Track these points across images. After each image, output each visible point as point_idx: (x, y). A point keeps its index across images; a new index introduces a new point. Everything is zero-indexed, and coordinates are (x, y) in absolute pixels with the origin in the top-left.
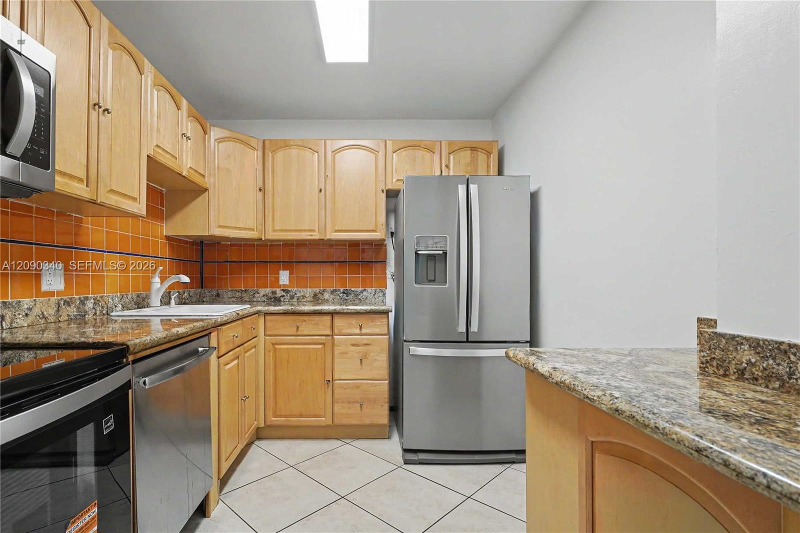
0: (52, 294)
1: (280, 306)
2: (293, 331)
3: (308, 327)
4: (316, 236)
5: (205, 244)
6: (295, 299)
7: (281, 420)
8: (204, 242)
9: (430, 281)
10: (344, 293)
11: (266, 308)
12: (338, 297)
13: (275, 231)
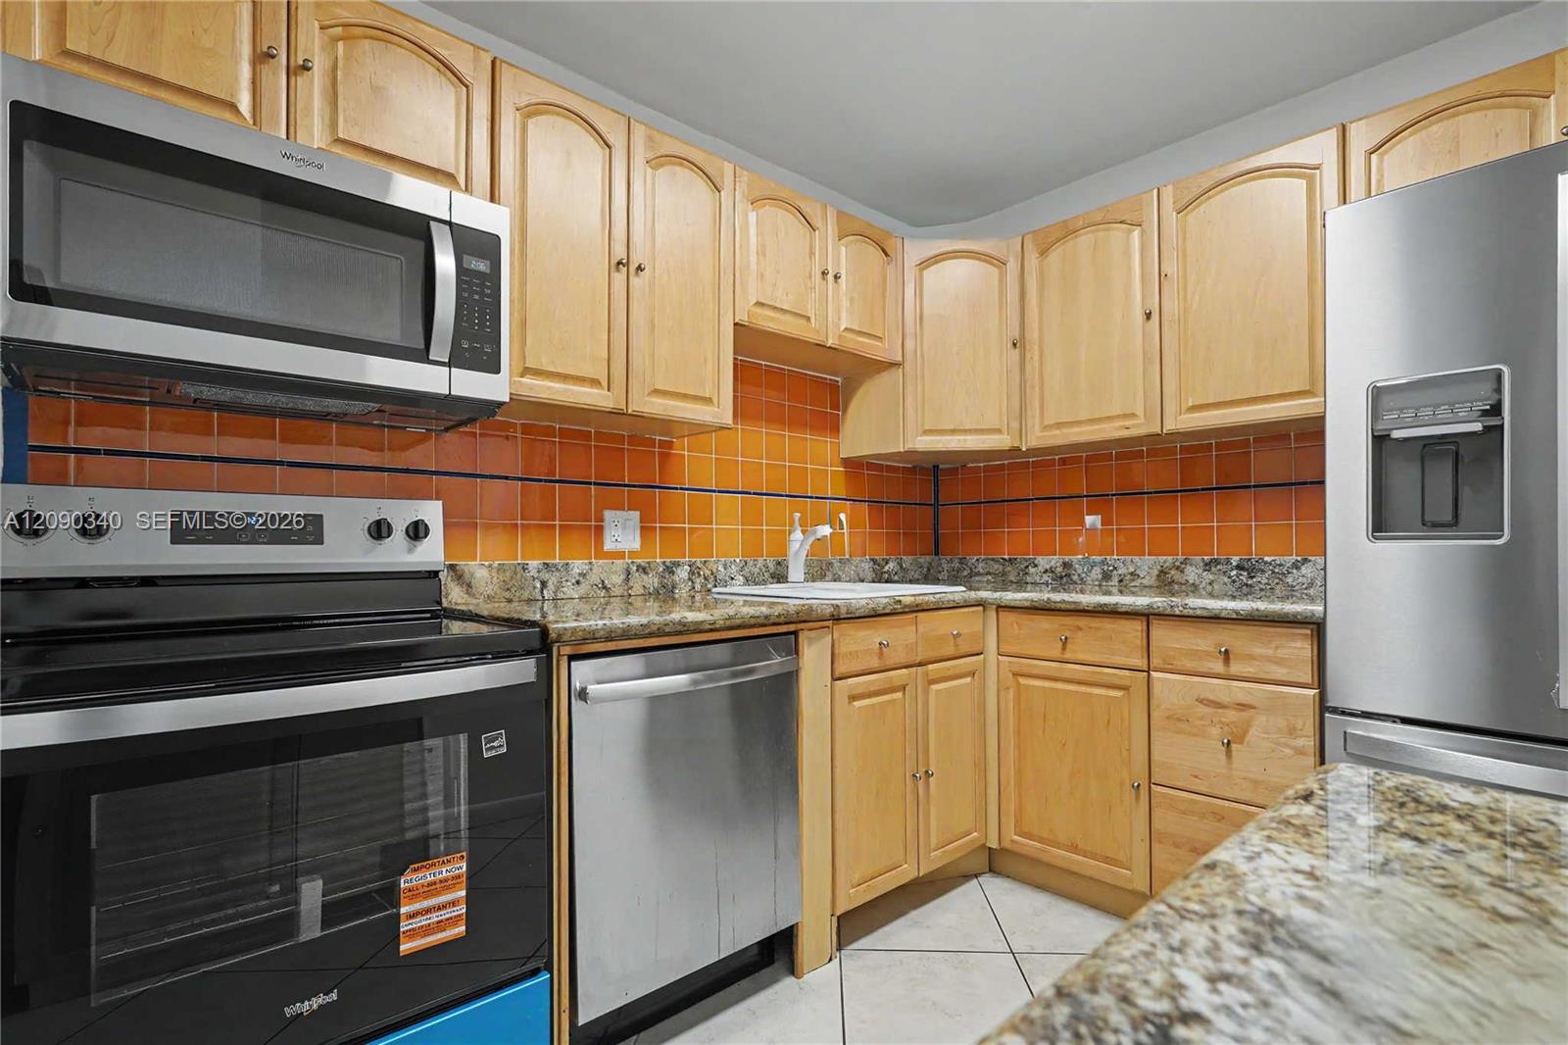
0: (620, 555)
1: (1025, 592)
2: (1055, 651)
3: (1091, 643)
4: (1140, 427)
5: (943, 470)
6: (1115, 581)
7: (1030, 846)
8: (940, 467)
9: (1436, 525)
10: (1239, 567)
11: (997, 595)
12: (1226, 579)
13: (1046, 428)
